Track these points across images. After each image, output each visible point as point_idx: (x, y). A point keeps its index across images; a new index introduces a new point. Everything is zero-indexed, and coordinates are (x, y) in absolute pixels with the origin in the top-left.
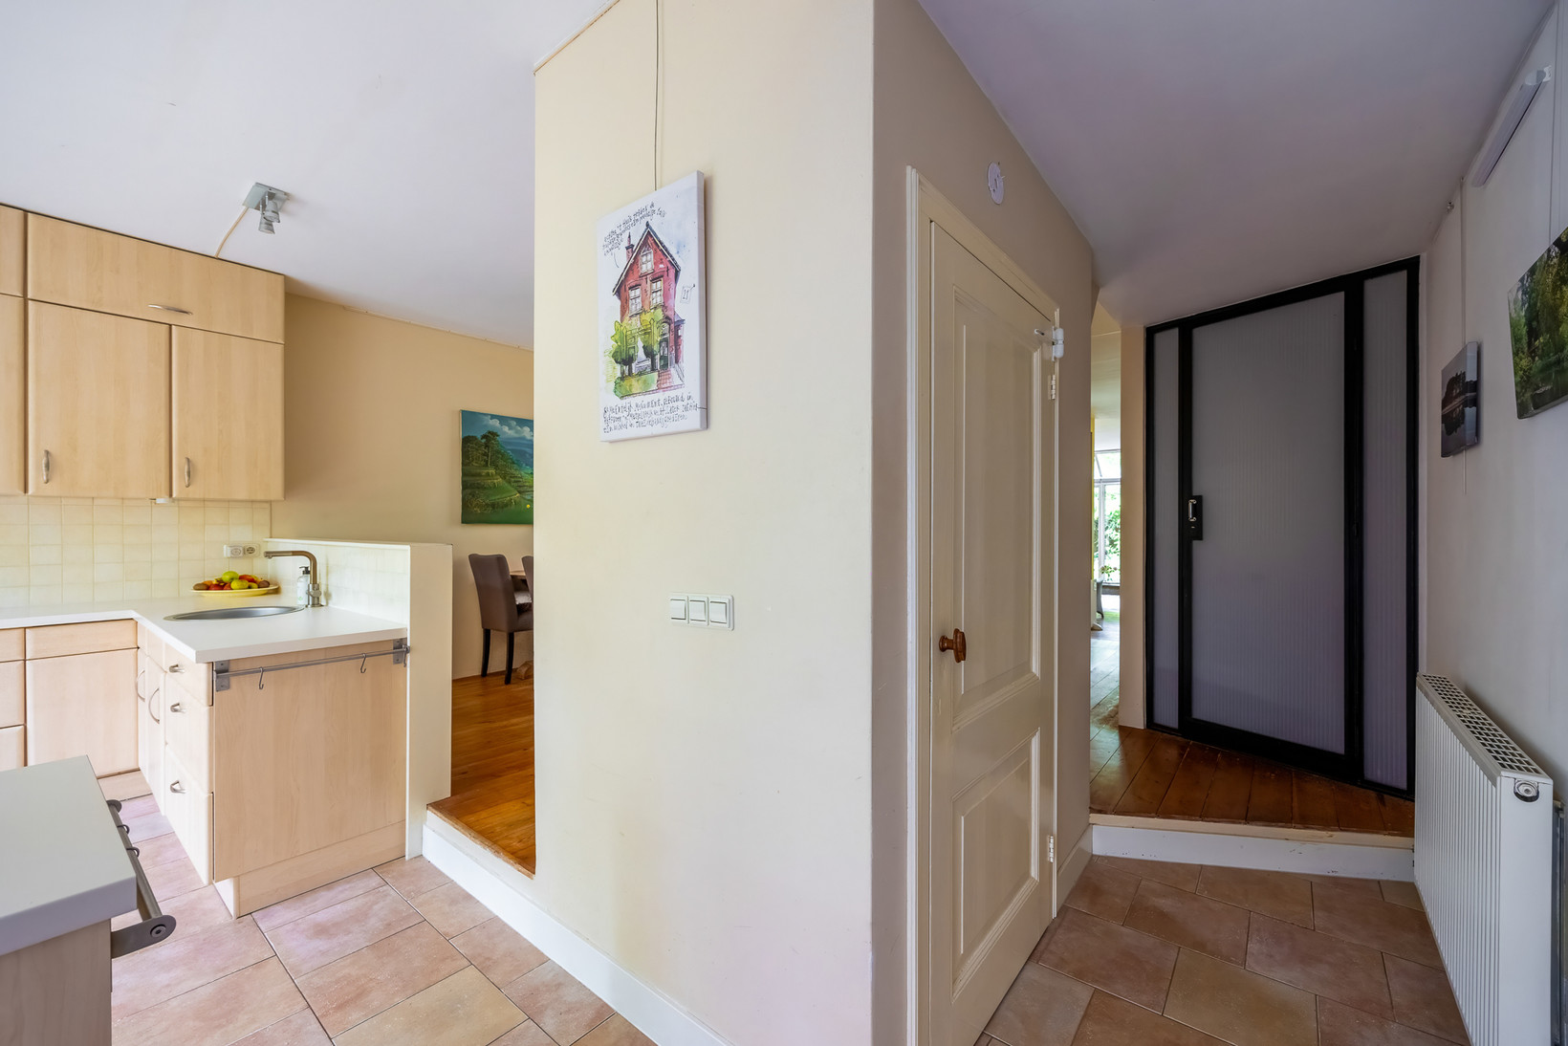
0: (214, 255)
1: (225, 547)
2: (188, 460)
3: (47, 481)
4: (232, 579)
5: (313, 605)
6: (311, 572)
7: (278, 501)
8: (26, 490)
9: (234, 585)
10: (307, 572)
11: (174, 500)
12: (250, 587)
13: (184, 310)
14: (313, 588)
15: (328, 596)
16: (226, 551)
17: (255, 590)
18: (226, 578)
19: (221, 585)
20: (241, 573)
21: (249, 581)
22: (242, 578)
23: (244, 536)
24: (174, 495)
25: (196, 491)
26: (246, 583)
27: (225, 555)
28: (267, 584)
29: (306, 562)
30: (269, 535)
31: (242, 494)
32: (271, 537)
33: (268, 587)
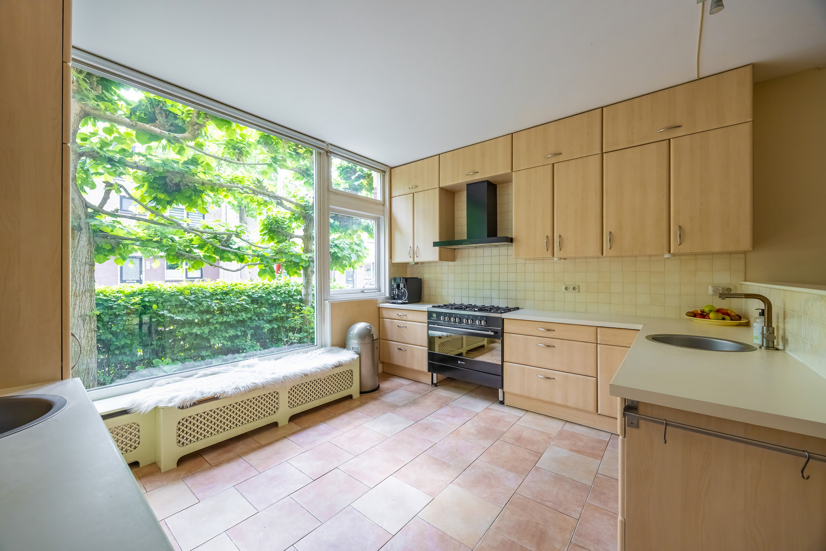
0: (696, 77)
1: (710, 287)
2: (680, 227)
3: (610, 248)
4: (711, 311)
5: (768, 348)
6: (767, 313)
7: (750, 251)
8: (603, 254)
9: (711, 315)
10: (762, 313)
11: (674, 255)
12: (723, 319)
13: (678, 125)
14: (768, 330)
15: (785, 341)
16: (710, 290)
17: (728, 322)
18: (707, 310)
19: (703, 315)
20: (717, 307)
21: (724, 314)
22: (718, 311)
23: (724, 279)
24: (671, 252)
25: (685, 248)
26: (721, 316)
27: (710, 293)
28: (740, 318)
29: (762, 305)
30: (743, 278)
31: (717, 248)
32: (745, 281)
33: (740, 320)
